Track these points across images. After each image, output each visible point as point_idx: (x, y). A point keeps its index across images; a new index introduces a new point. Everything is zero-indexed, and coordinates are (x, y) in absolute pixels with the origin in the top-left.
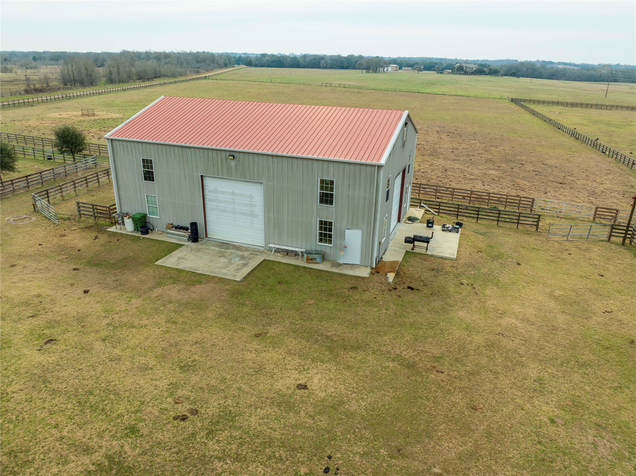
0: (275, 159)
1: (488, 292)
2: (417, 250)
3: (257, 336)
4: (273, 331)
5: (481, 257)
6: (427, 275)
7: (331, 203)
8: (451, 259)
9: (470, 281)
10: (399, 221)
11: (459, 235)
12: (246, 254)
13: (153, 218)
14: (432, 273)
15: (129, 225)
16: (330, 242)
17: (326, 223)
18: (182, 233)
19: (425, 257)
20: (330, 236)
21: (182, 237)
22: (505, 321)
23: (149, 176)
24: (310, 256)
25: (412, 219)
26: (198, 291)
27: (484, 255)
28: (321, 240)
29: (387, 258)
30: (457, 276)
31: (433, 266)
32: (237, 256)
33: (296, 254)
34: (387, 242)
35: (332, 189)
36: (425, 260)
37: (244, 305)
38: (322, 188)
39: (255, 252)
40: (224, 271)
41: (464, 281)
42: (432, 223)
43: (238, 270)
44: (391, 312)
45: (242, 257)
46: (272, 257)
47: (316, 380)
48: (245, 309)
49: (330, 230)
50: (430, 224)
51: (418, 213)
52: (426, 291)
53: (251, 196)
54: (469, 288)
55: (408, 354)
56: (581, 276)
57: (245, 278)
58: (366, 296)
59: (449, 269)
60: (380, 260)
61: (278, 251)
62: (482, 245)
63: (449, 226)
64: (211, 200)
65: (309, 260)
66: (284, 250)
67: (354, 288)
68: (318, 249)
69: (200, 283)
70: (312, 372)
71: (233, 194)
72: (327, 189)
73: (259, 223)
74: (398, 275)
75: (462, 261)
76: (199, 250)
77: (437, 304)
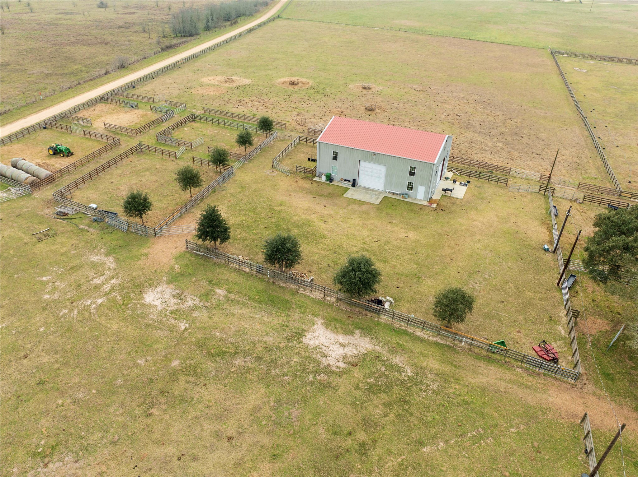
0: (392, 157)
1: (472, 213)
2: (446, 194)
3: (390, 223)
4: (394, 222)
5: (474, 199)
6: (449, 205)
7: (414, 176)
8: (461, 199)
9: (466, 208)
10: (440, 179)
11: (467, 187)
12: (377, 193)
13: (334, 175)
14: (452, 204)
15: (324, 178)
16: (412, 190)
17: (411, 183)
18: (348, 183)
19: (450, 197)
20: (412, 188)
21: (349, 185)
22: (475, 223)
23: (335, 158)
24: (404, 195)
25: (446, 178)
26: (365, 207)
27: (475, 197)
28: (408, 189)
29: (434, 197)
30: (461, 206)
31: (452, 202)
32: (374, 194)
33: (397, 194)
34: (434, 190)
35: (415, 171)
36: (449, 199)
37: (382, 213)
38: (410, 170)
39: (380, 193)
40: (371, 200)
41: (464, 208)
42: (456, 181)
43: (376, 200)
44: (434, 218)
45: (376, 195)
46: (388, 195)
47: (411, 235)
48: (383, 215)
49: (412, 186)
50: (454, 181)
51: (450, 175)
52: (448, 211)
53: (380, 170)
54: (465, 211)
55: (439, 231)
56: (514, 209)
57: (380, 203)
58: (425, 212)
59: (459, 203)
60: (431, 198)
61: (389, 192)
62: (476, 193)
63: (463, 183)
64: (362, 170)
65: (403, 197)
66: (392, 193)
67: (421, 209)
68: (406, 193)
69: (364, 204)
70: (409, 233)
71: (372, 168)
72: (412, 170)
73: (382, 181)
74: (438, 204)
75: (465, 200)
76: (357, 191)
77: (451, 216)
